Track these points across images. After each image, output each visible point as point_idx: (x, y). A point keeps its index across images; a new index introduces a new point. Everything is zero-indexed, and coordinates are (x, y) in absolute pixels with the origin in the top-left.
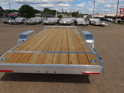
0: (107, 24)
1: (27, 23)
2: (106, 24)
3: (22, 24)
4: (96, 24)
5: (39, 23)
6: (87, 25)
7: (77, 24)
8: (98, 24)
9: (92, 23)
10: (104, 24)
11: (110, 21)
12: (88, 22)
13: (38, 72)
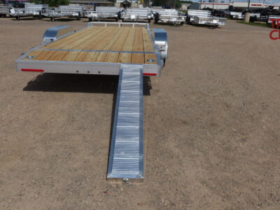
0: (224, 24)
1: (51, 18)
2: (220, 24)
3: (40, 19)
4: (200, 23)
5: (78, 18)
6: (182, 23)
7: (160, 21)
8: (203, 23)
9: (192, 19)
10: (215, 22)
11: (237, 19)
12: (183, 19)
13: (77, 72)
